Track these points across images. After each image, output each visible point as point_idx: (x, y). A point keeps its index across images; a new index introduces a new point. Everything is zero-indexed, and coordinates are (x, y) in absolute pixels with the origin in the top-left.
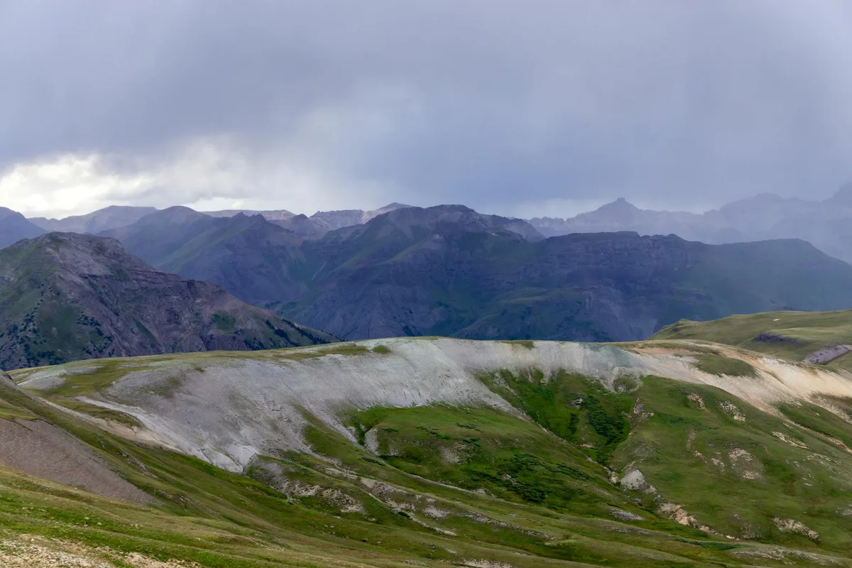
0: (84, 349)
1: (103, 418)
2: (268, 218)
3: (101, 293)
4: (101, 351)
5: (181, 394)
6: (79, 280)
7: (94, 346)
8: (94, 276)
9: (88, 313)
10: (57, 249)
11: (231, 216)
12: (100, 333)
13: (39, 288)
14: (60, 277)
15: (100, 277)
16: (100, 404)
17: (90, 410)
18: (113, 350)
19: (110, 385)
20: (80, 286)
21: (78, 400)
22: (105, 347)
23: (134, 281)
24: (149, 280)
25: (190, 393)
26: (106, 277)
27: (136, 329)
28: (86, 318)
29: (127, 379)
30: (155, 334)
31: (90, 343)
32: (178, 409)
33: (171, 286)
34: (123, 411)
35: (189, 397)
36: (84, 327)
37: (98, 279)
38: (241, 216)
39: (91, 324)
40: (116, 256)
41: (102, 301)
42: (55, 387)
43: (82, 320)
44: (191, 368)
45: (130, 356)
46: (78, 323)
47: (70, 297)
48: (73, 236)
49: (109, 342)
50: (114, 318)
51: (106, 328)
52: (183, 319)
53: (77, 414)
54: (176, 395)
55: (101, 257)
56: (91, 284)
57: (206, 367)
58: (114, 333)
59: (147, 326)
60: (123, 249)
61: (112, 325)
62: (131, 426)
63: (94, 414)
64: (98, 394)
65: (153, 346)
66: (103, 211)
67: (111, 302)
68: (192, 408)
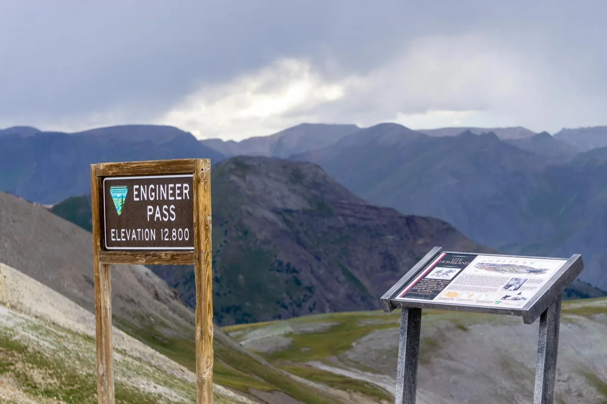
0: (278, 303)
1: (344, 389)
2: (500, 136)
3: (298, 232)
4: (299, 306)
5: (441, 359)
6: (272, 216)
7: (291, 298)
8: (289, 211)
9: (283, 257)
10: (243, 178)
11: (454, 135)
12: (298, 282)
13: (222, 225)
14: (248, 212)
15: (297, 211)
16: (338, 371)
17: (326, 378)
18: (315, 304)
19: (349, 347)
20: (273, 223)
21: (310, 366)
22: (304, 301)
23: (340, 218)
24: (358, 215)
25: (451, 359)
26: (305, 212)
27: (342, 278)
28: (280, 264)
29: (371, 339)
30: (366, 283)
31: (284, 295)
32: (437, 378)
33: (385, 223)
34: (369, 380)
35: (450, 363)
36: (278, 275)
37: (294, 214)
38: (467, 136)
39: (287, 271)
40: (316, 185)
41: (300, 242)
42: (280, 350)
43: (276, 265)
44: (451, 325)
45: (335, 311)
46: (271, 270)
47: (261, 236)
48: (262, 159)
49: (308, 293)
50: (315, 263)
51: (306, 277)
52: (401, 264)
53: (312, 384)
54: (434, 360)
55: (298, 187)
56: (286, 221)
57: (470, 325)
58: (315, 282)
59: (356, 274)
60: (324, 177)
61: (312, 272)
62: (380, 399)
63: (332, 384)
64: (334, 359)
65: (363, 299)
66: (292, 130)
67: (310, 243)
68: (454, 377)
